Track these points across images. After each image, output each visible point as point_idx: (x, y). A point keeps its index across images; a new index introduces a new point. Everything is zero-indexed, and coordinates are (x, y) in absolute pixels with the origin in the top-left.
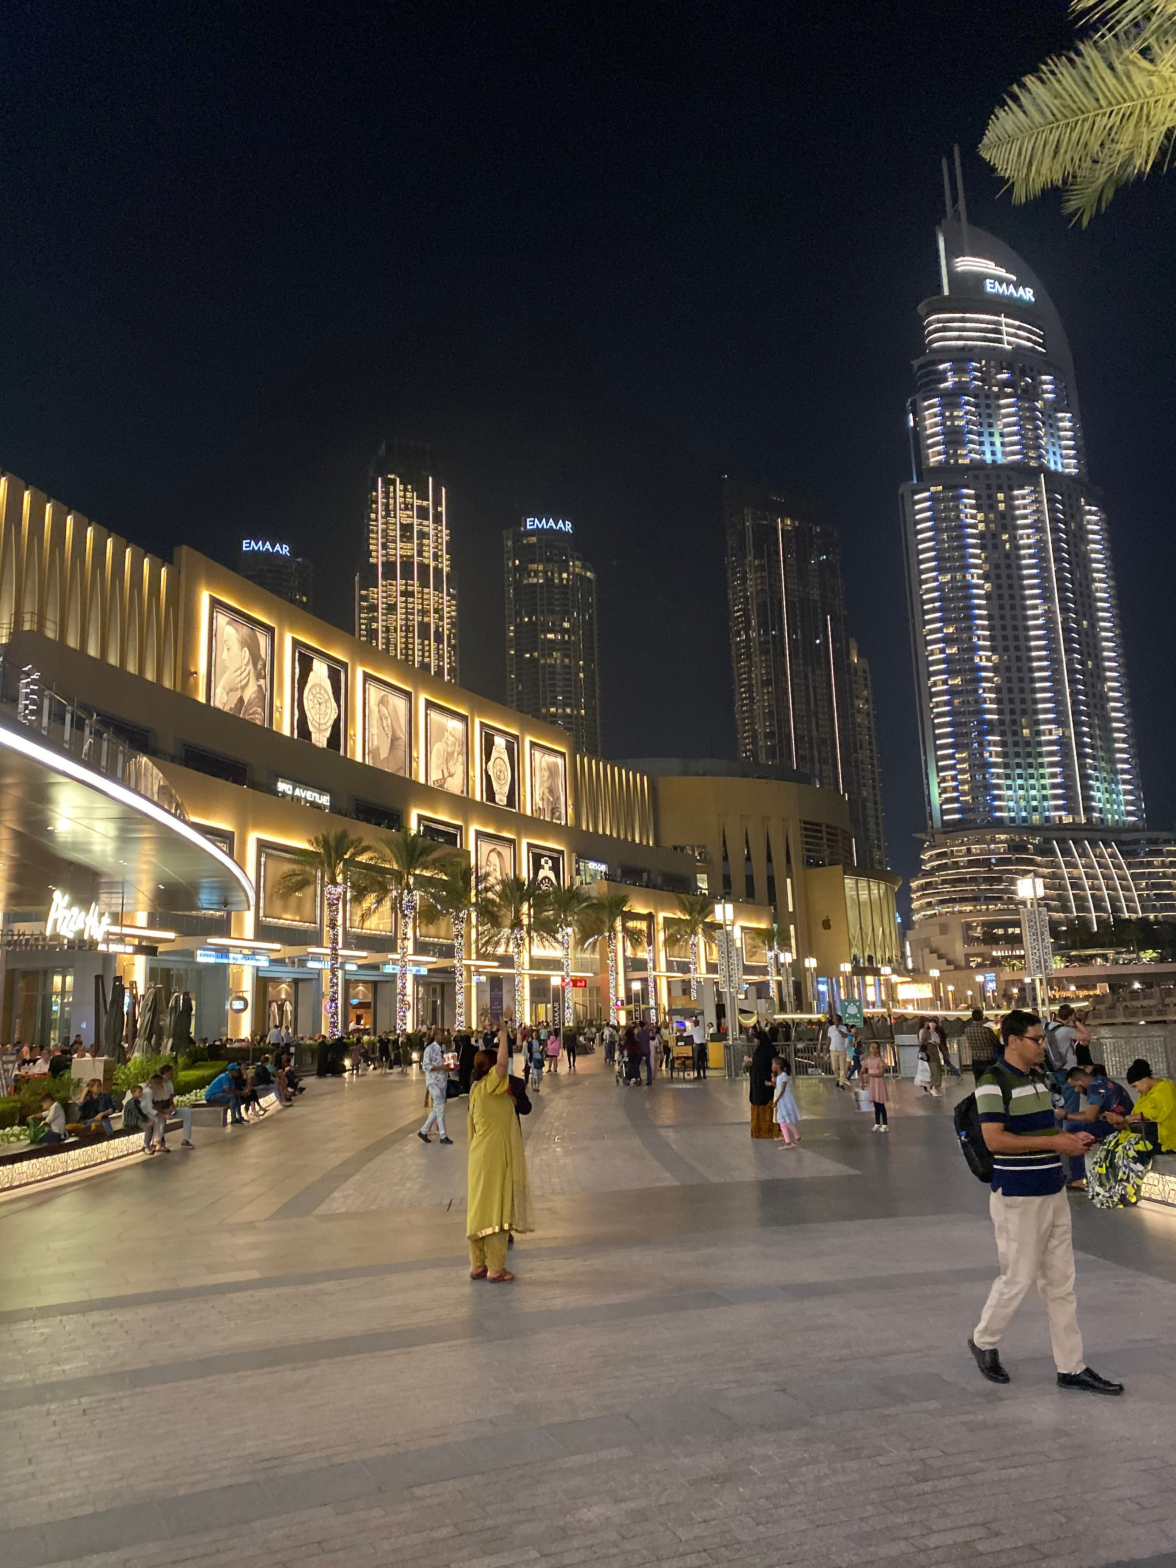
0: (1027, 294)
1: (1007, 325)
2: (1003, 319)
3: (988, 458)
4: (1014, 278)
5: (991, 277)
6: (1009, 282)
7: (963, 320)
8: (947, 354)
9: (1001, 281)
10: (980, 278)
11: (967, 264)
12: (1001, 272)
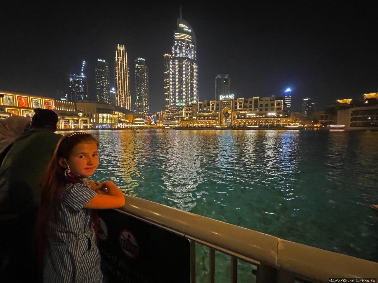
0: (190, 31)
1: (186, 36)
2: (185, 34)
3: (180, 56)
4: (188, 28)
5: (185, 28)
6: (187, 29)
7: (179, 34)
8: (176, 40)
9: (186, 28)
10: (183, 28)
11: (181, 25)
12: (186, 27)
